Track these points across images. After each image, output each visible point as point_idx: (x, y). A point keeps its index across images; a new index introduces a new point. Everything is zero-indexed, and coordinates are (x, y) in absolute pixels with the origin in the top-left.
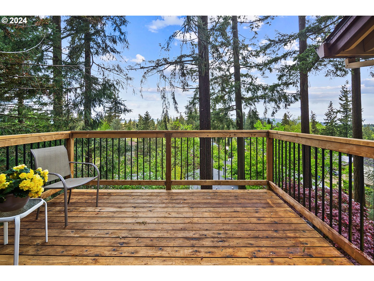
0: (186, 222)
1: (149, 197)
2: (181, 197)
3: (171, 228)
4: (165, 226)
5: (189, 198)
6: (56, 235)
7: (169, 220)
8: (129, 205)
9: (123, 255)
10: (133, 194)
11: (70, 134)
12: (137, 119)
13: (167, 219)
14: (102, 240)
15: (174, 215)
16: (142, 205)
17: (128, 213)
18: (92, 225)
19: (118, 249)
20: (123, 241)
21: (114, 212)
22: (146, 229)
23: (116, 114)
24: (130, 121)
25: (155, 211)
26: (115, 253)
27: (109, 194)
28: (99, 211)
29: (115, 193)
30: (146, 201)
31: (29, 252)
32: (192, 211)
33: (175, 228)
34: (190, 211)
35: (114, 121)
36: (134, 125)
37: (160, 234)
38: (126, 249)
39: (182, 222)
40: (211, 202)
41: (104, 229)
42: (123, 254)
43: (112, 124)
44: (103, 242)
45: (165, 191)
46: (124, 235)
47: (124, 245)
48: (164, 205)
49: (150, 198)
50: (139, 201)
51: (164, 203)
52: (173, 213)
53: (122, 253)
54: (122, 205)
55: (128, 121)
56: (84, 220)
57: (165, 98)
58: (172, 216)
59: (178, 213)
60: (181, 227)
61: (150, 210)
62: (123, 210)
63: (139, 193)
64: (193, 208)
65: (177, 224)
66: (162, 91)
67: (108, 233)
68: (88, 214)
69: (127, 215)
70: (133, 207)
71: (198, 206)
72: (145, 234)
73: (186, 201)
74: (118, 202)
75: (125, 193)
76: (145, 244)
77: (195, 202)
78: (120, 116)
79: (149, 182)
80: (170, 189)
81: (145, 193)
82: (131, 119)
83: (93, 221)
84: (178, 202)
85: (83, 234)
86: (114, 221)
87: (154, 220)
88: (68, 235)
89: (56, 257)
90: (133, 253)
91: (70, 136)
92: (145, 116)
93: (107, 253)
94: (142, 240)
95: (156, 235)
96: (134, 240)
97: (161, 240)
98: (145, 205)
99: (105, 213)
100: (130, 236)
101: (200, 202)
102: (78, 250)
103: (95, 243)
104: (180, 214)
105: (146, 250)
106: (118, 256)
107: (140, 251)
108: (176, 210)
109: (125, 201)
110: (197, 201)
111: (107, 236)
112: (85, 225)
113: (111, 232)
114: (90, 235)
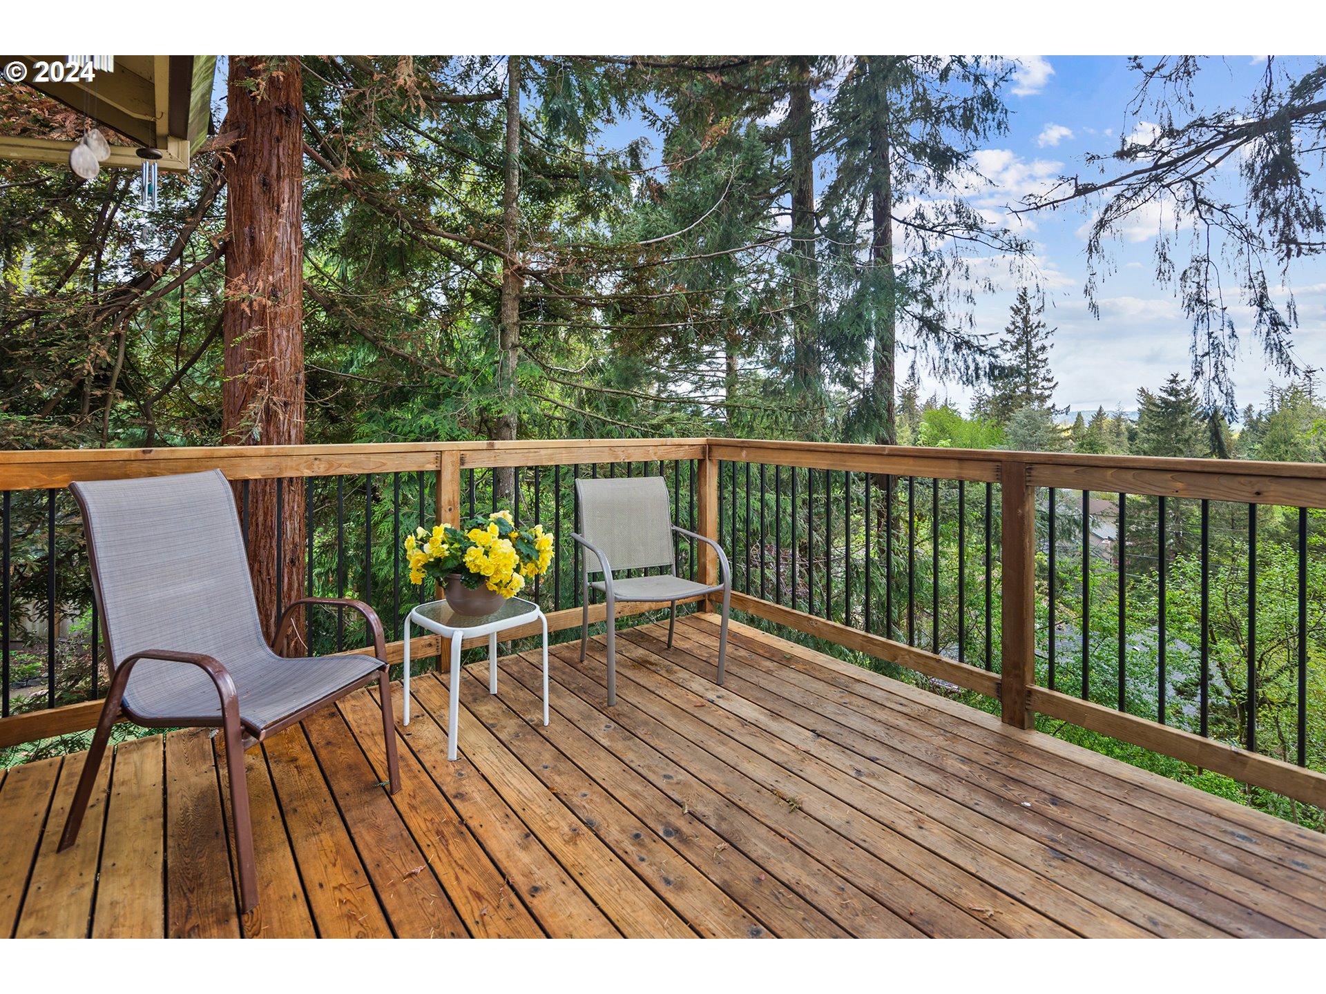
0: (960, 902)
1: (901, 722)
2: (1046, 782)
3: (867, 883)
4: (857, 863)
5: (1086, 804)
6: (575, 717)
7: (891, 849)
8: (810, 720)
9: (644, 869)
10: (859, 688)
11: (703, 447)
12: (1132, 409)
13: (889, 838)
14: (639, 788)
15: (935, 837)
16: (848, 740)
17: (778, 745)
18: (661, 731)
19: (647, 841)
20: (682, 824)
21: (744, 721)
22: (780, 830)
23: (1033, 391)
24: (1100, 414)
25: (875, 783)
26: (630, 848)
27: (786, 661)
28: (712, 702)
29: (806, 662)
30: (880, 732)
31: (501, 732)
32: (1041, 869)
33: (884, 894)
34: (1038, 863)
35: (1019, 414)
36: (1118, 435)
37: (806, 880)
38: (664, 854)
39: (941, 891)
40: (1213, 885)
41: (675, 759)
42: (644, 864)
43: (1010, 426)
44: (635, 795)
45: (992, 721)
46: (700, 809)
47: (671, 840)
48: (931, 779)
49: (905, 727)
50: (855, 722)
51: (939, 770)
52: (936, 829)
53: (643, 860)
54: (787, 711)
55: (1091, 419)
56: (655, 708)
57: (1208, 304)
58: (924, 837)
59: (963, 840)
60: (915, 906)
61: (858, 771)
62: (774, 726)
63: (880, 693)
64: (1064, 857)
65: (910, 885)
66: (1190, 273)
67: (670, 777)
68: (681, 697)
69: (773, 749)
70: (813, 731)
71: (1103, 862)
72: (761, 845)
73: (1053, 811)
74: (786, 695)
75: (835, 675)
76: (727, 877)
77: (1106, 838)
78: (1049, 396)
79: (928, 661)
80: (1021, 725)
81: (903, 701)
82: (1105, 409)
83: (671, 721)
84: (1009, 795)
85: (619, 746)
86: (720, 750)
87: (836, 816)
88: (593, 731)
89: (525, 772)
90: (668, 882)
91: (704, 452)
92: (1164, 395)
93: (613, 834)
94: (735, 858)
95: (790, 870)
96: (709, 842)
97: (790, 901)
98: (860, 745)
99: (721, 712)
100: (712, 823)
101: (1136, 852)
102: (571, 782)
103: (620, 786)
104: (969, 848)
105: (709, 902)
106: (628, 860)
107: (691, 891)
108: (964, 822)
109: (811, 701)
110: (1124, 840)
111: (662, 783)
112: (646, 723)
113: (680, 777)
114: (629, 756)
